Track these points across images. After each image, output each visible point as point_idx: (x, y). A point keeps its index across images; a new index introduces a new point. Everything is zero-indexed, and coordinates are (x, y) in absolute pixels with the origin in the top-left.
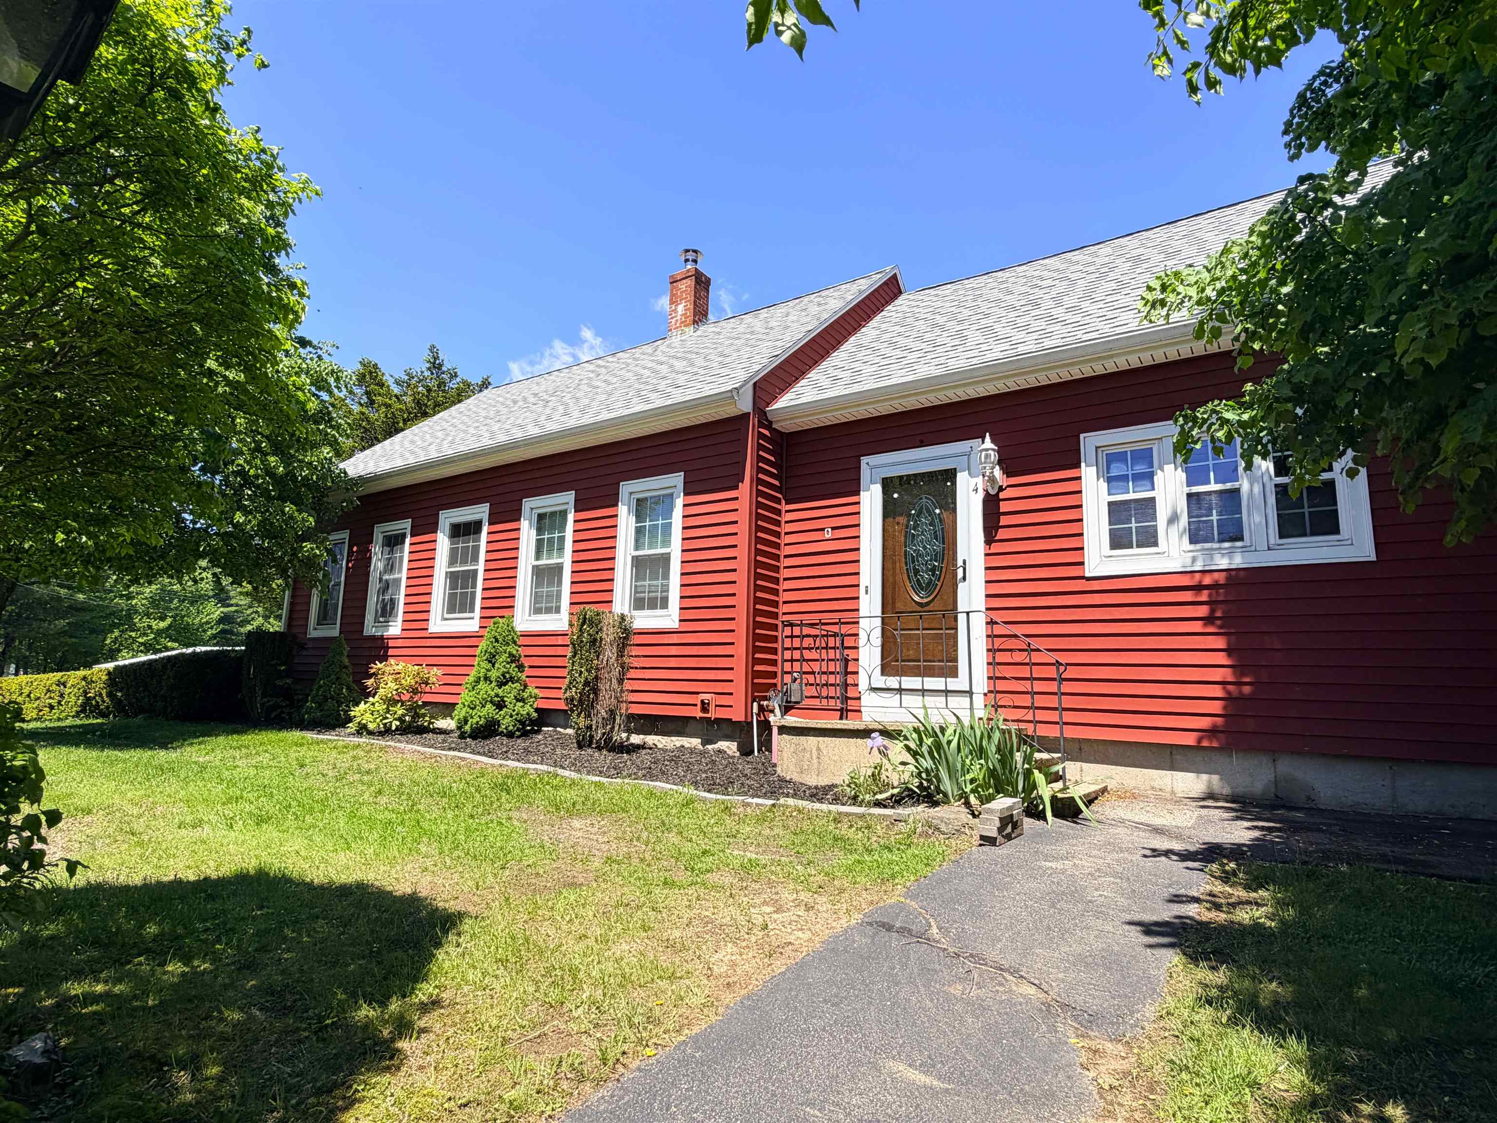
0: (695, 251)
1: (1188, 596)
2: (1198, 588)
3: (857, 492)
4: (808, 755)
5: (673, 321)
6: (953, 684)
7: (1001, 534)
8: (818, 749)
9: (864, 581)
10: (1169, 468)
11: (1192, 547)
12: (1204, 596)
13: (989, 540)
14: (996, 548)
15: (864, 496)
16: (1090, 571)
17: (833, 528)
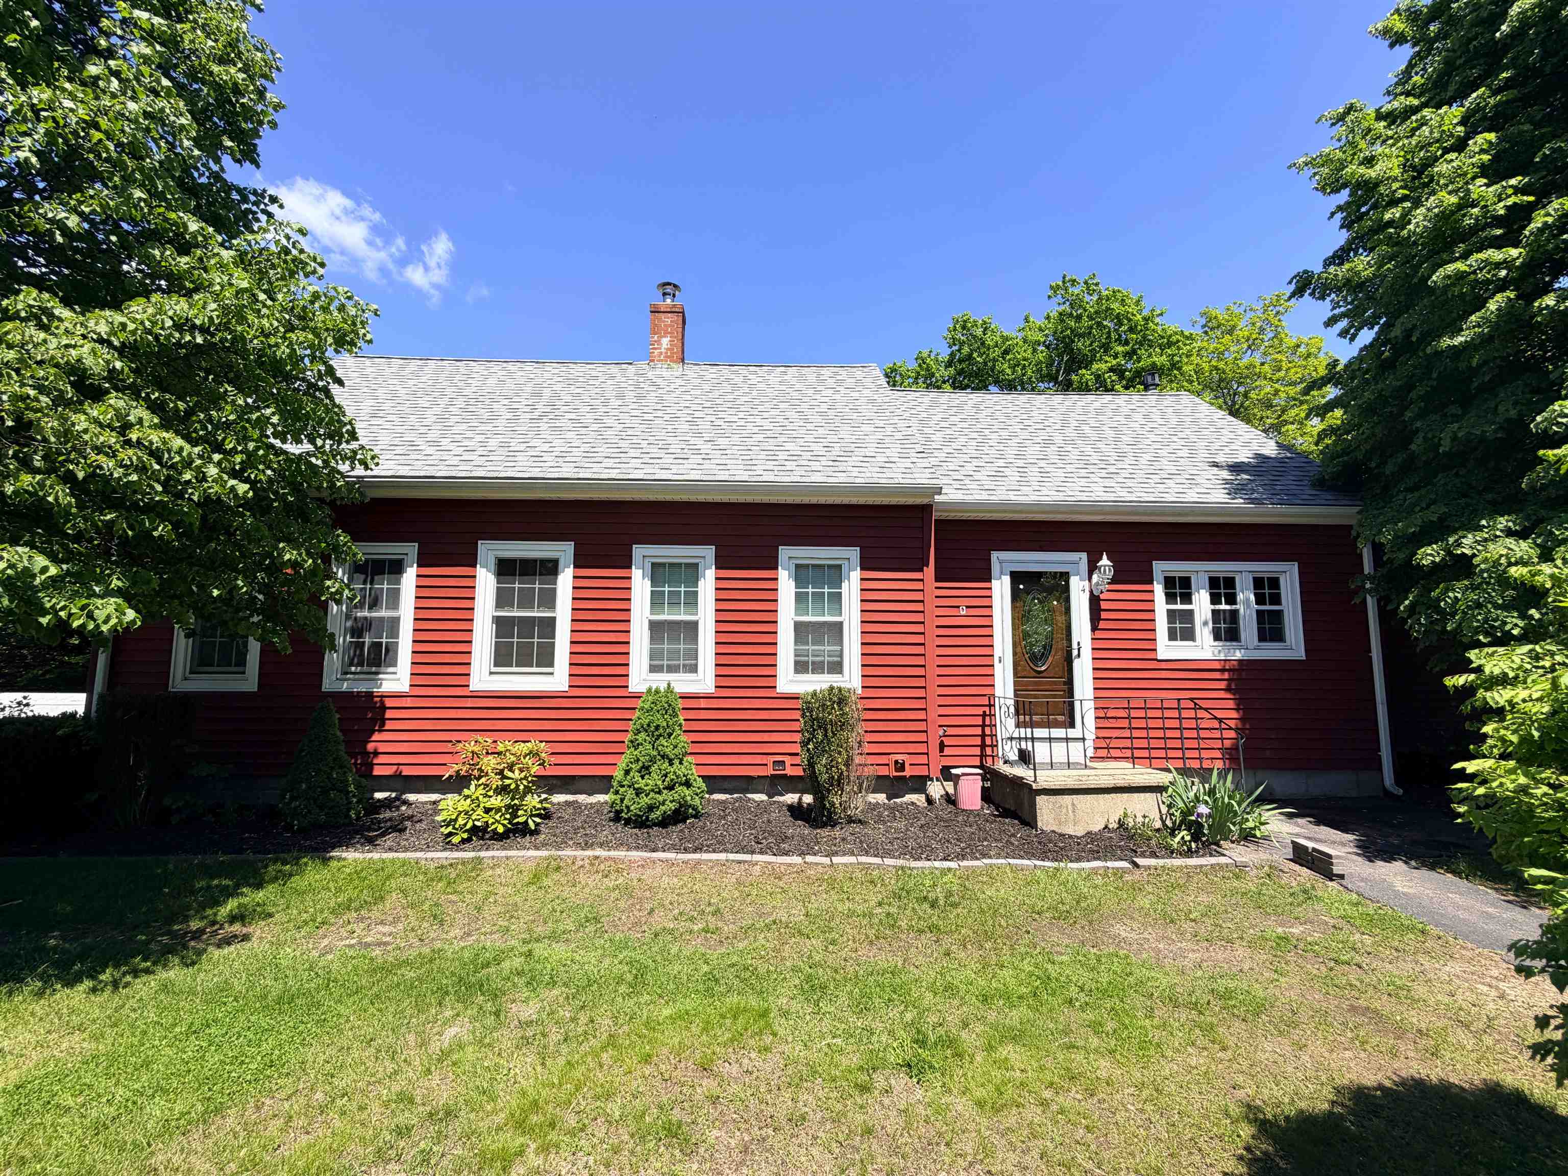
0: (675, 286)
1: (1217, 675)
2: (1222, 670)
3: (989, 580)
4: (1064, 810)
5: (656, 352)
6: (1072, 733)
7: (1102, 625)
8: (1073, 804)
9: (997, 652)
10: (1203, 592)
11: (1216, 643)
12: (1226, 676)
13: (1094, 629)
14: (1099, 634)
15: (995, 584)
16: (1160, 656)
17: (967, 607)
